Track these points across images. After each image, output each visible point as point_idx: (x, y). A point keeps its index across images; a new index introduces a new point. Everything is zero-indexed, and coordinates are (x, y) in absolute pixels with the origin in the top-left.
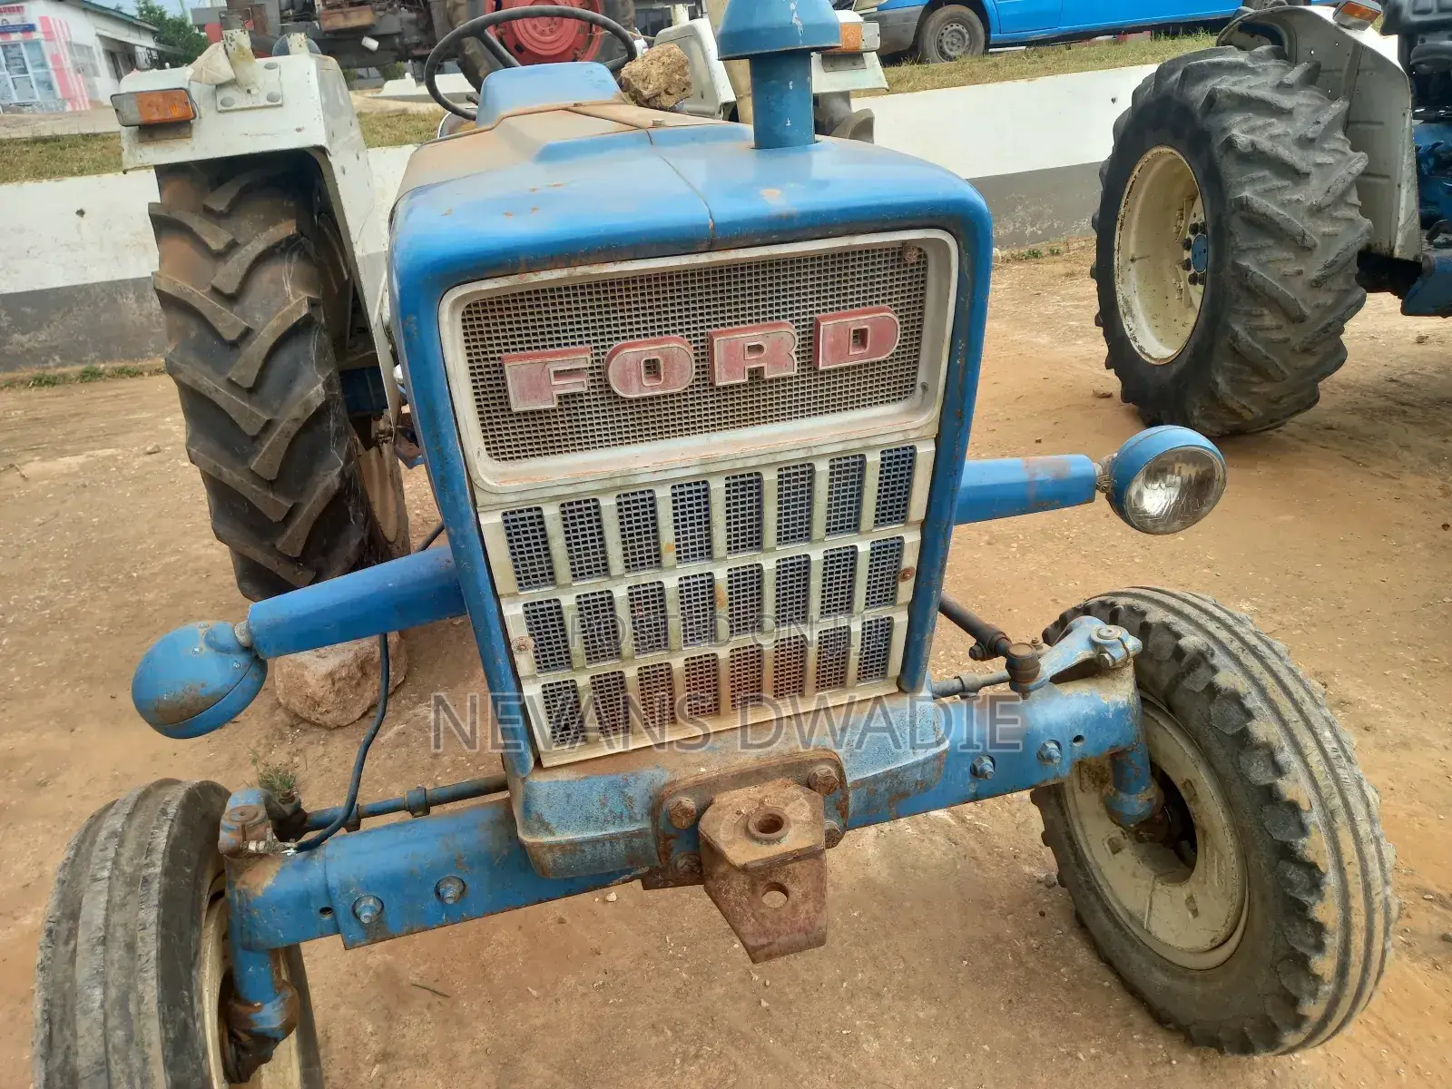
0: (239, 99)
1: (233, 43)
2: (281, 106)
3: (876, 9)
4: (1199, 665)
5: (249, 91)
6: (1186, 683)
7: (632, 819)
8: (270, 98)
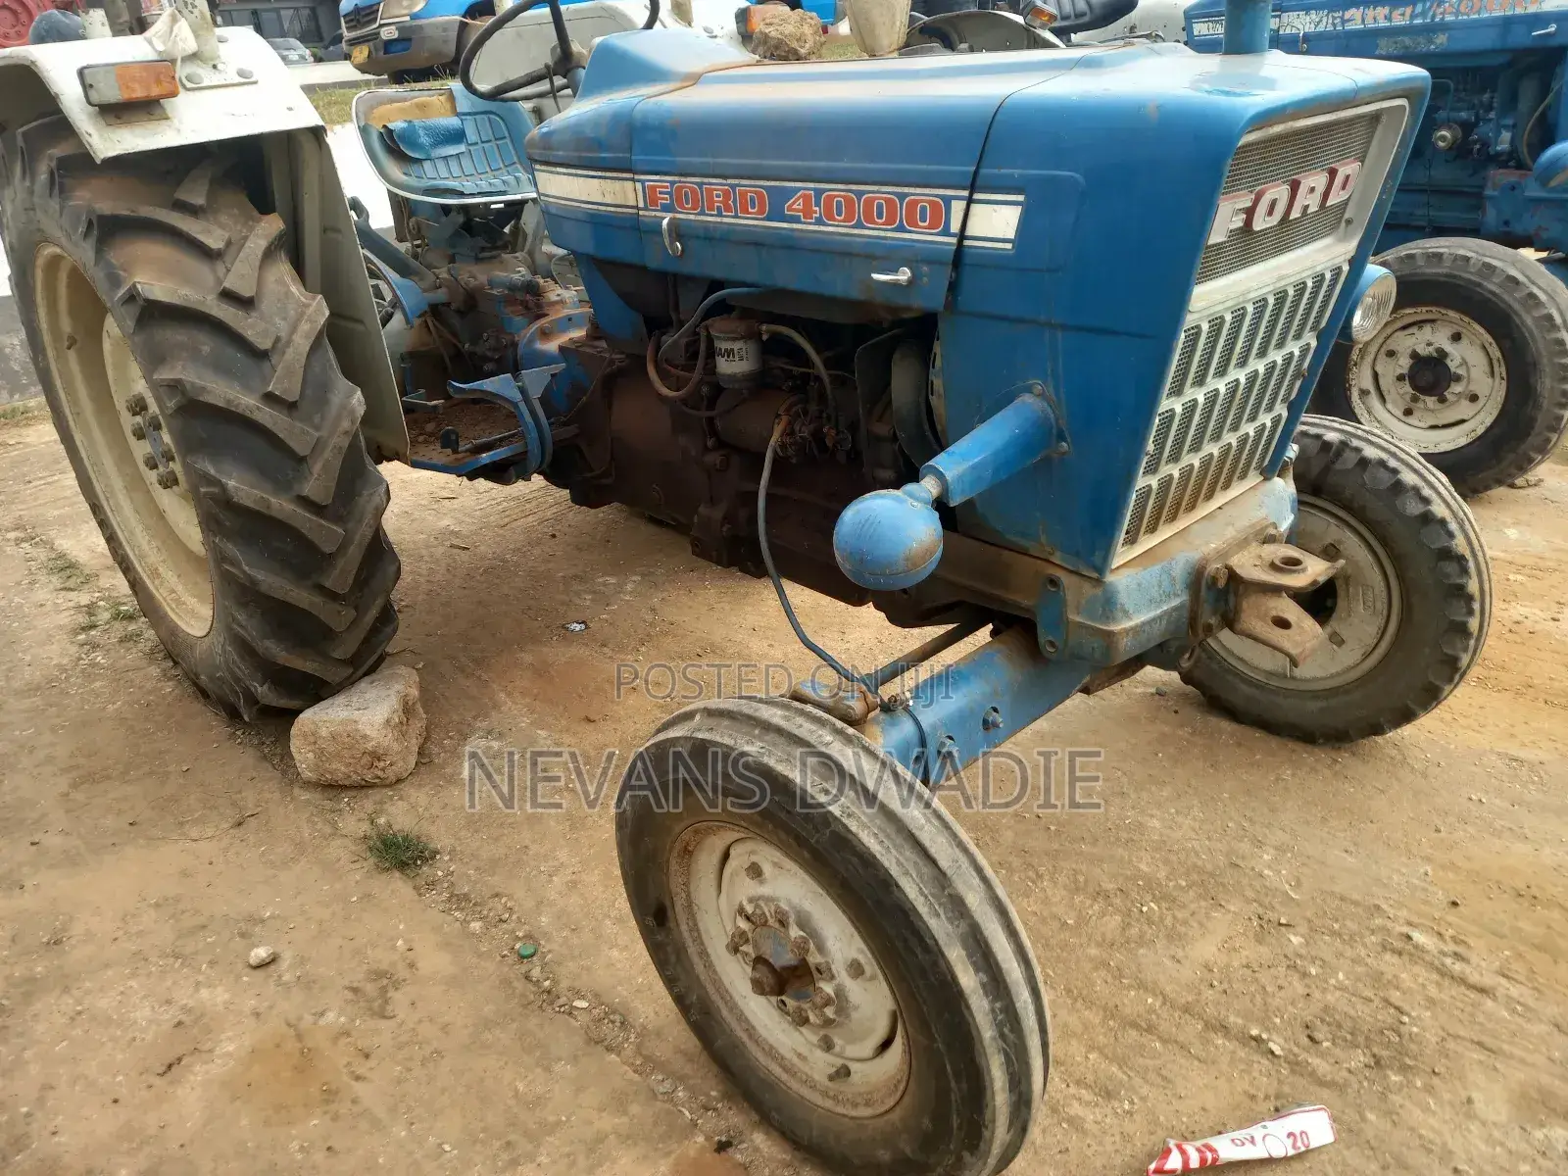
0: (208, 77)
1: (195, 10)
2: (255, 83)
3: (408, 18)
4: (1343, 450)
5: (215, 67)
6: (1338, 466)
7: (1176, 595)
8: (241, 74)
